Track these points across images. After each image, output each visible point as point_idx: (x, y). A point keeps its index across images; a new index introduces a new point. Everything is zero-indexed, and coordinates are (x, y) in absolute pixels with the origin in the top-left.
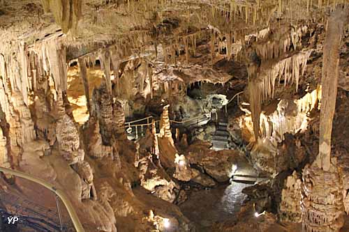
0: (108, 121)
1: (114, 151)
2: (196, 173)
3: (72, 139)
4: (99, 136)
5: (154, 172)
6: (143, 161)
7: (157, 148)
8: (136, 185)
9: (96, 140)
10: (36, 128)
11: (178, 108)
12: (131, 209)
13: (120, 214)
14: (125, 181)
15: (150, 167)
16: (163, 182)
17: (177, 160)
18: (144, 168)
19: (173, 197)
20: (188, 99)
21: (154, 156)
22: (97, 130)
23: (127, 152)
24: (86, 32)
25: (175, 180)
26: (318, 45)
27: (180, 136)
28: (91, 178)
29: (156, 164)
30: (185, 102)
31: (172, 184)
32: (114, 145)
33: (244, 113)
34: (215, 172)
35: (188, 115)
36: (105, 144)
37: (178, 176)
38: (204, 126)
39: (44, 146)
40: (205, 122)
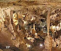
0: (21, 25)
1: (21, 31)
2: (39, 37)
3: (11, 28)
4: (19, 28)
5: (30, 36)
6: (28, 33)
7: (31, 31)
8: (25, 38)
9: (18, 29)
10: (5, 25)
11: (38, 23)
12: (23, 42)
13: (21, 43)
14: (23, 37)
15: (29, 35)
16: (32, 38)
17: (35, 34)
18: (28, 35)
19: (34, 41)
20: (41, 22)
21: (30, 33)
22: (18, 27)
23: (24, 31)
24: (16, 8)
25: (34, 38)
26: (58, 13)
27: (37, 29)
28: (15, 35)
29: (30, 34)
30: (40, 22)
31: (34, 39)
32: (22, 30)
33: (51, 26)
34: (43, 37)
35: (41, 25)
36: (20, 29)
37: (35, 37)
38: (43, 28)
39: (6, 29)
40: (44, 27)
